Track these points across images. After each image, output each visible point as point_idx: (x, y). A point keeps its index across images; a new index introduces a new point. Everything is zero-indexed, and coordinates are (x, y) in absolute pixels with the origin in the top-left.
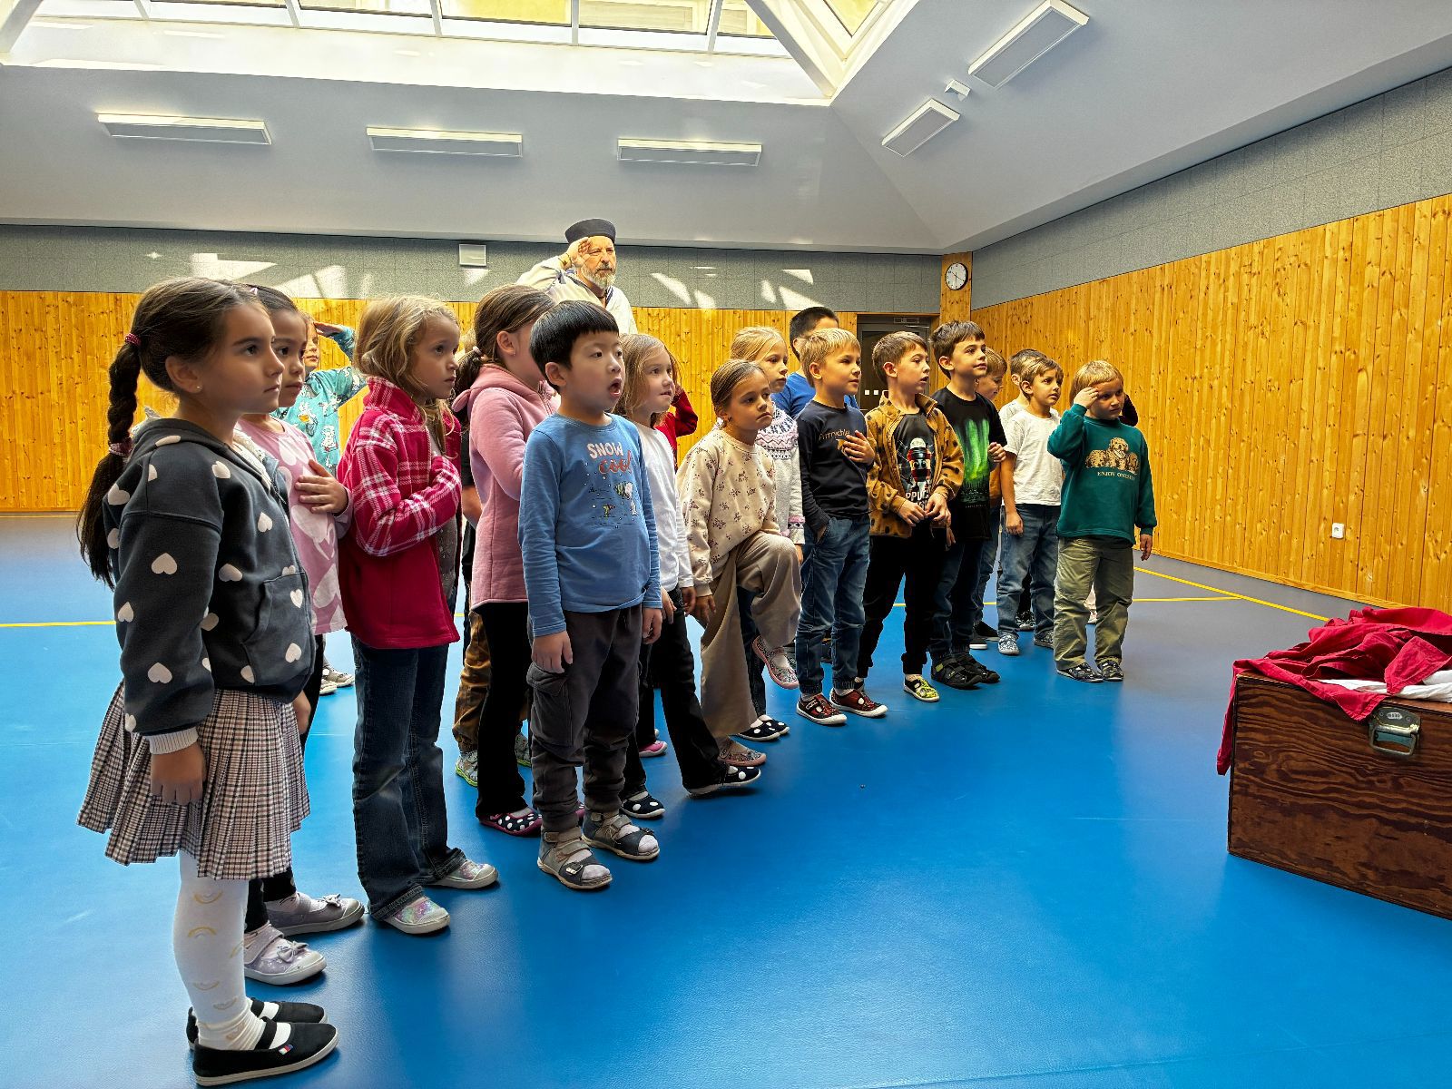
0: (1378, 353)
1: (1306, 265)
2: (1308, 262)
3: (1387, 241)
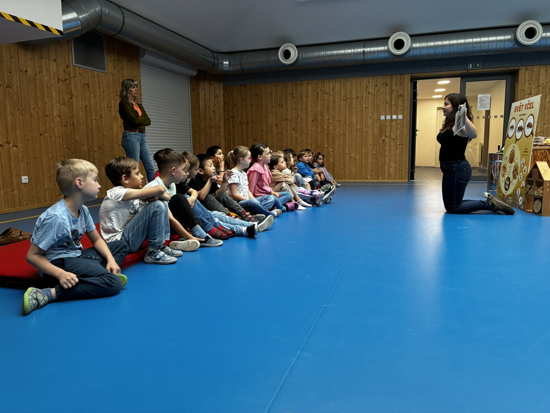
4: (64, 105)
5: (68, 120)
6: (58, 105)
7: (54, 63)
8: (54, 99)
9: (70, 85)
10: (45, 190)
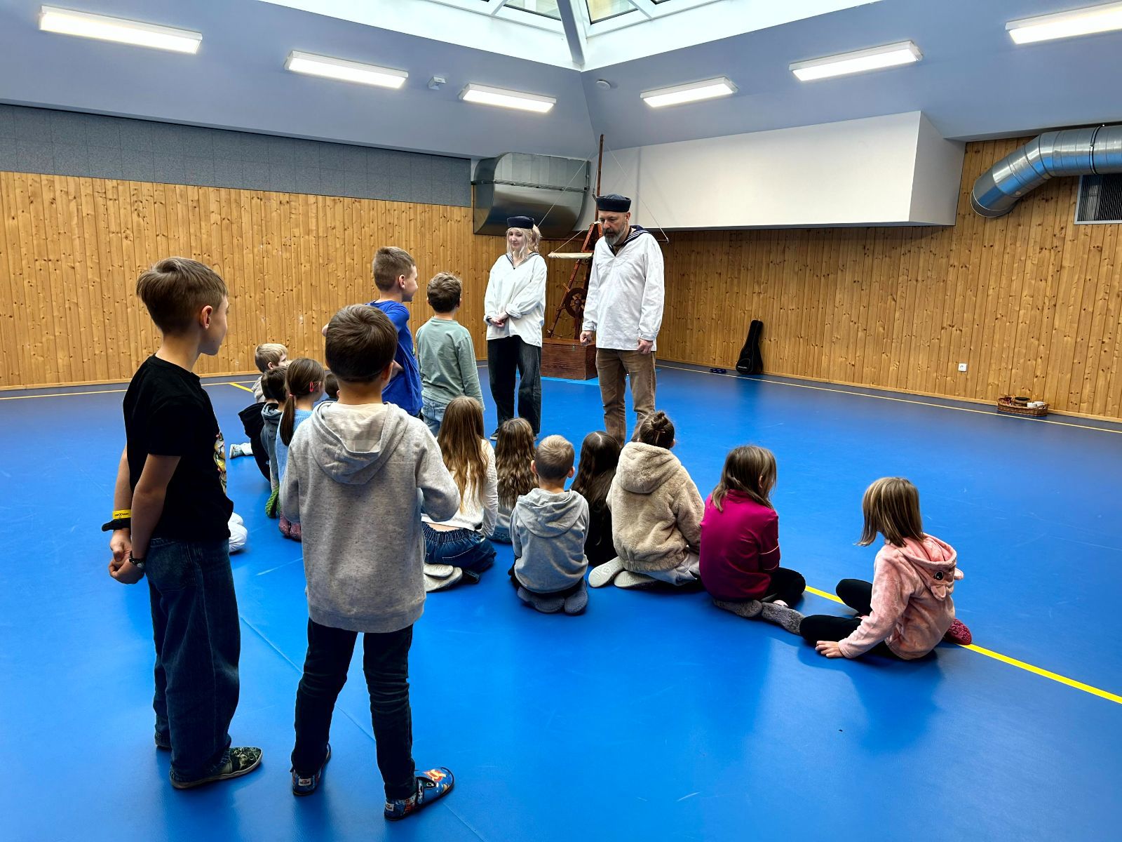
0: (225, 257)
1: (161, 203)
2: (163, 202)
3: (223, 204)
4: (1043, 281)
5: (1047, 301)
6: (1033, 282)
7: (1040, 227)
8: (1029, 275)
9: (1061, 253)
10: (988, 385)
